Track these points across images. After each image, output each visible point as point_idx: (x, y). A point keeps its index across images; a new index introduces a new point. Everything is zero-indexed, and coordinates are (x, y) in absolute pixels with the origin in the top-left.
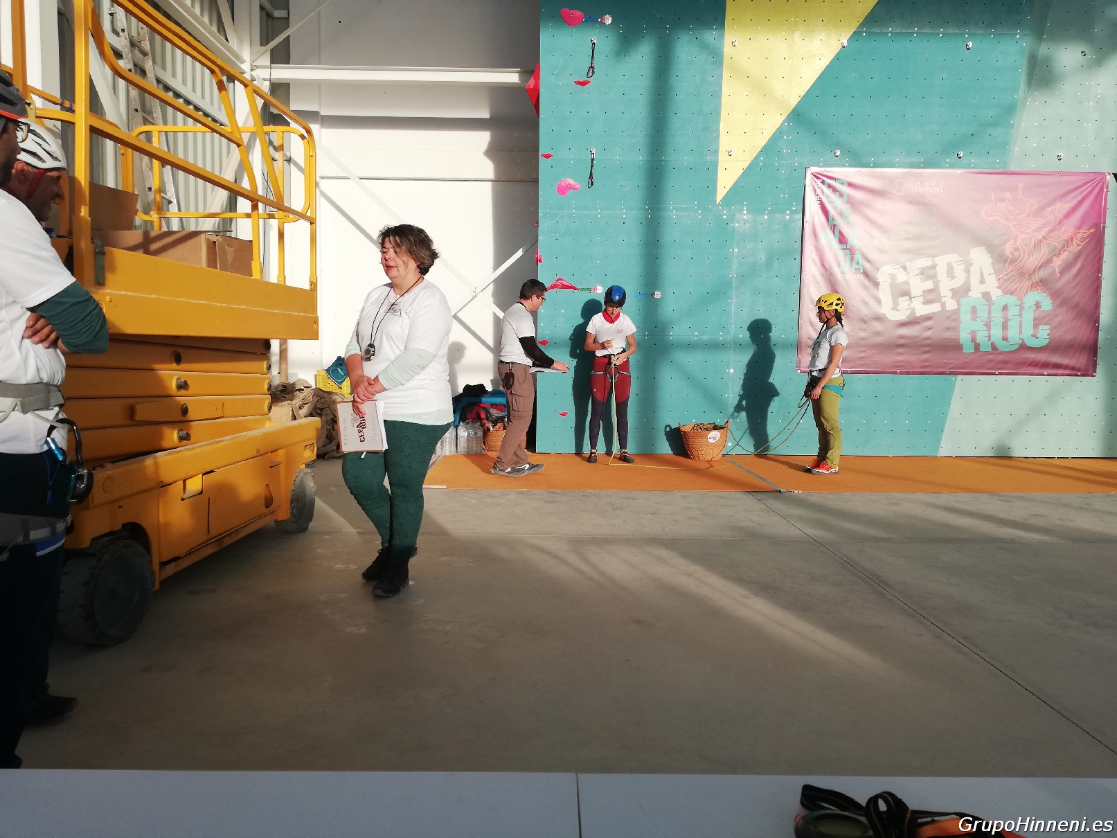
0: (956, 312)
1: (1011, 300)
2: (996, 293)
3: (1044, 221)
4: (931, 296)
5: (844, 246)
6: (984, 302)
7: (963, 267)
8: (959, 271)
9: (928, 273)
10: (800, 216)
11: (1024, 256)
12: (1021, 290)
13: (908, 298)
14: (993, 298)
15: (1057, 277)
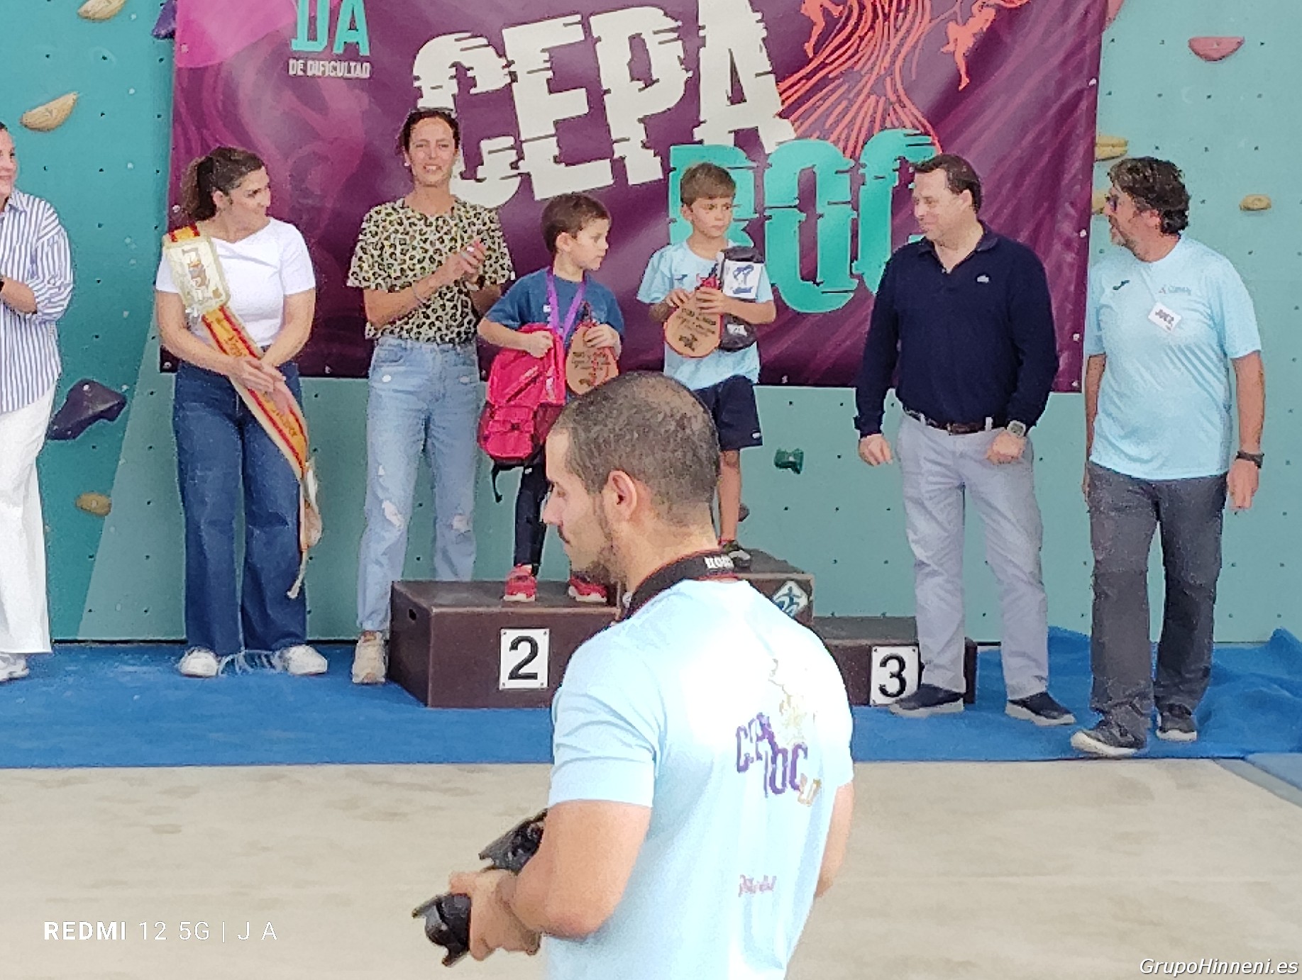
1: (825, 155)
2: (777, 134)
4: (582, 138)
6: (741, 156)
7: (678, 49)
8: (666, 61)
9: (571, 65)
12: (852, 125)
13: (510, 141)
14: (769, 146)
15: (961, 88)
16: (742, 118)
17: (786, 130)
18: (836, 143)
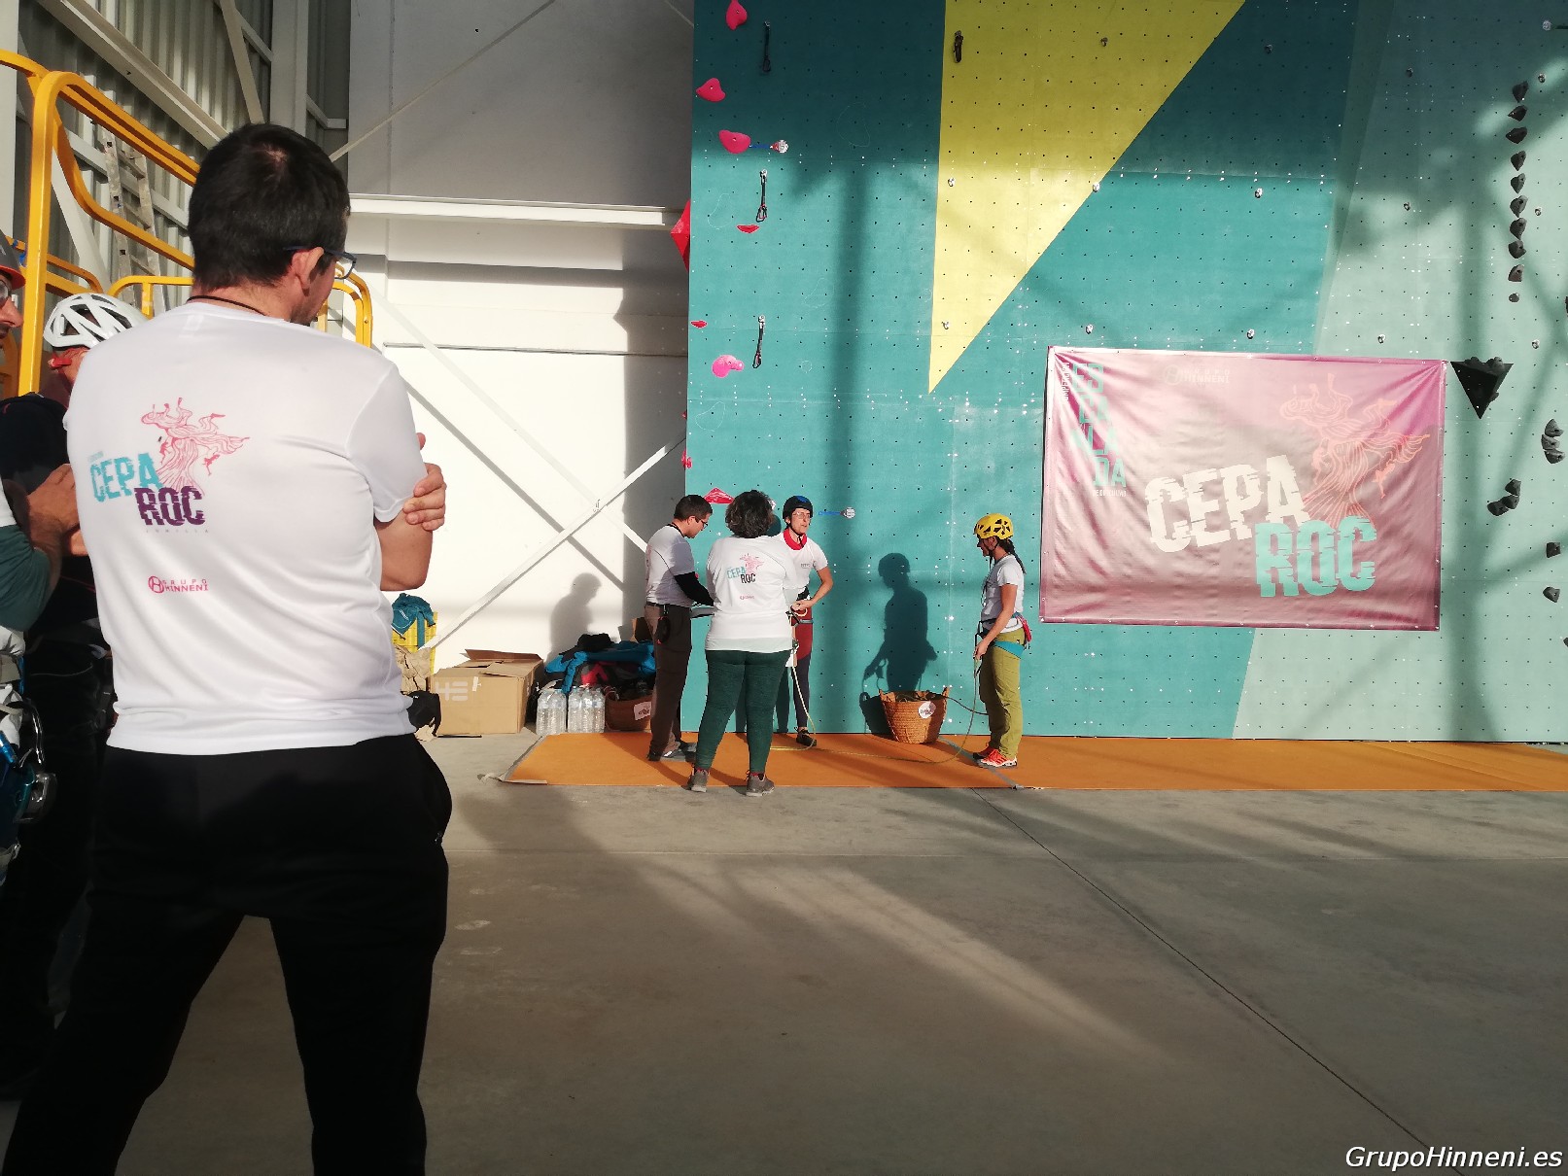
0: (1249, 542)
1: (1322, 527)
2: (1302, 519)
3: (1362, 423)
4: (1217, 521)
5: (1101, 452)
6: (1286, 528)
7: (1257, 482)
8: (1253, 487)
9: (1211, 490)
10: (1042, 410)
11: (1337, 469)
12: (1334, 515)
13: (1185, 522)
14: (1299, 524)
16: (1287, 511)
17: (1306, 517)
18: (1328, 522)
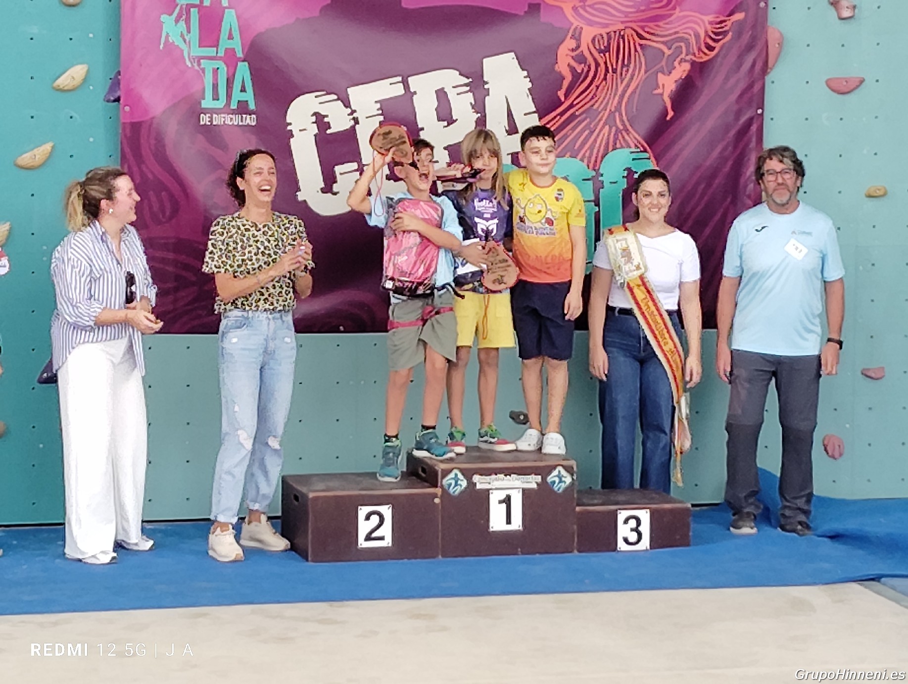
7: (470, 97)
8: (462, 106)
9: (396, 111)
13: (354, 166)
15: (668, 118)
